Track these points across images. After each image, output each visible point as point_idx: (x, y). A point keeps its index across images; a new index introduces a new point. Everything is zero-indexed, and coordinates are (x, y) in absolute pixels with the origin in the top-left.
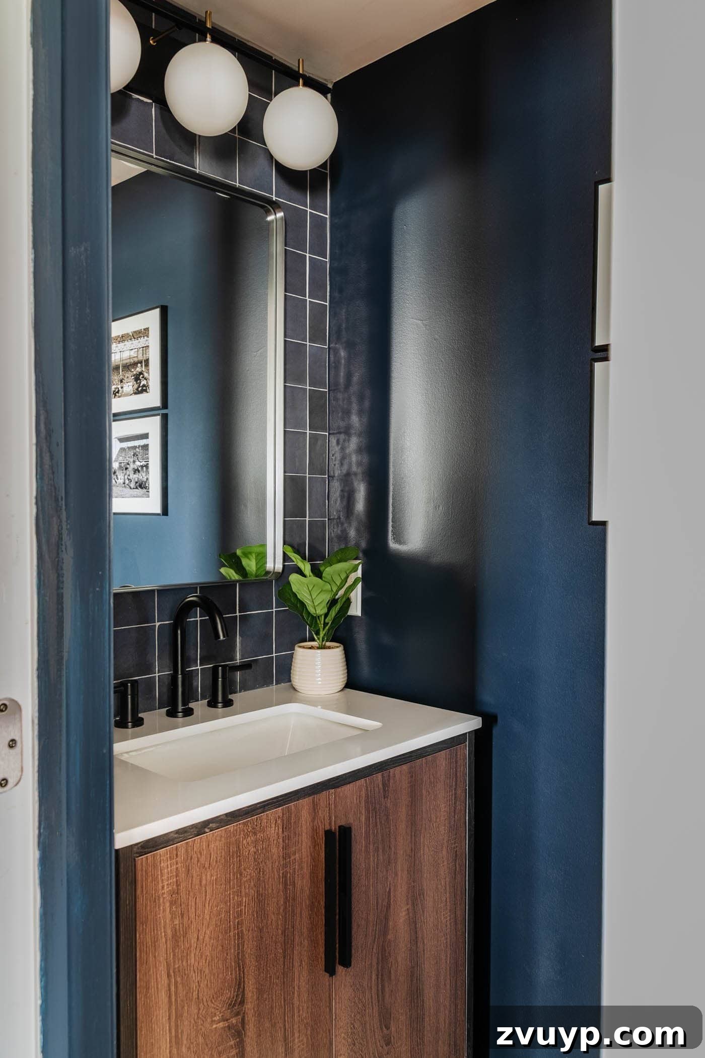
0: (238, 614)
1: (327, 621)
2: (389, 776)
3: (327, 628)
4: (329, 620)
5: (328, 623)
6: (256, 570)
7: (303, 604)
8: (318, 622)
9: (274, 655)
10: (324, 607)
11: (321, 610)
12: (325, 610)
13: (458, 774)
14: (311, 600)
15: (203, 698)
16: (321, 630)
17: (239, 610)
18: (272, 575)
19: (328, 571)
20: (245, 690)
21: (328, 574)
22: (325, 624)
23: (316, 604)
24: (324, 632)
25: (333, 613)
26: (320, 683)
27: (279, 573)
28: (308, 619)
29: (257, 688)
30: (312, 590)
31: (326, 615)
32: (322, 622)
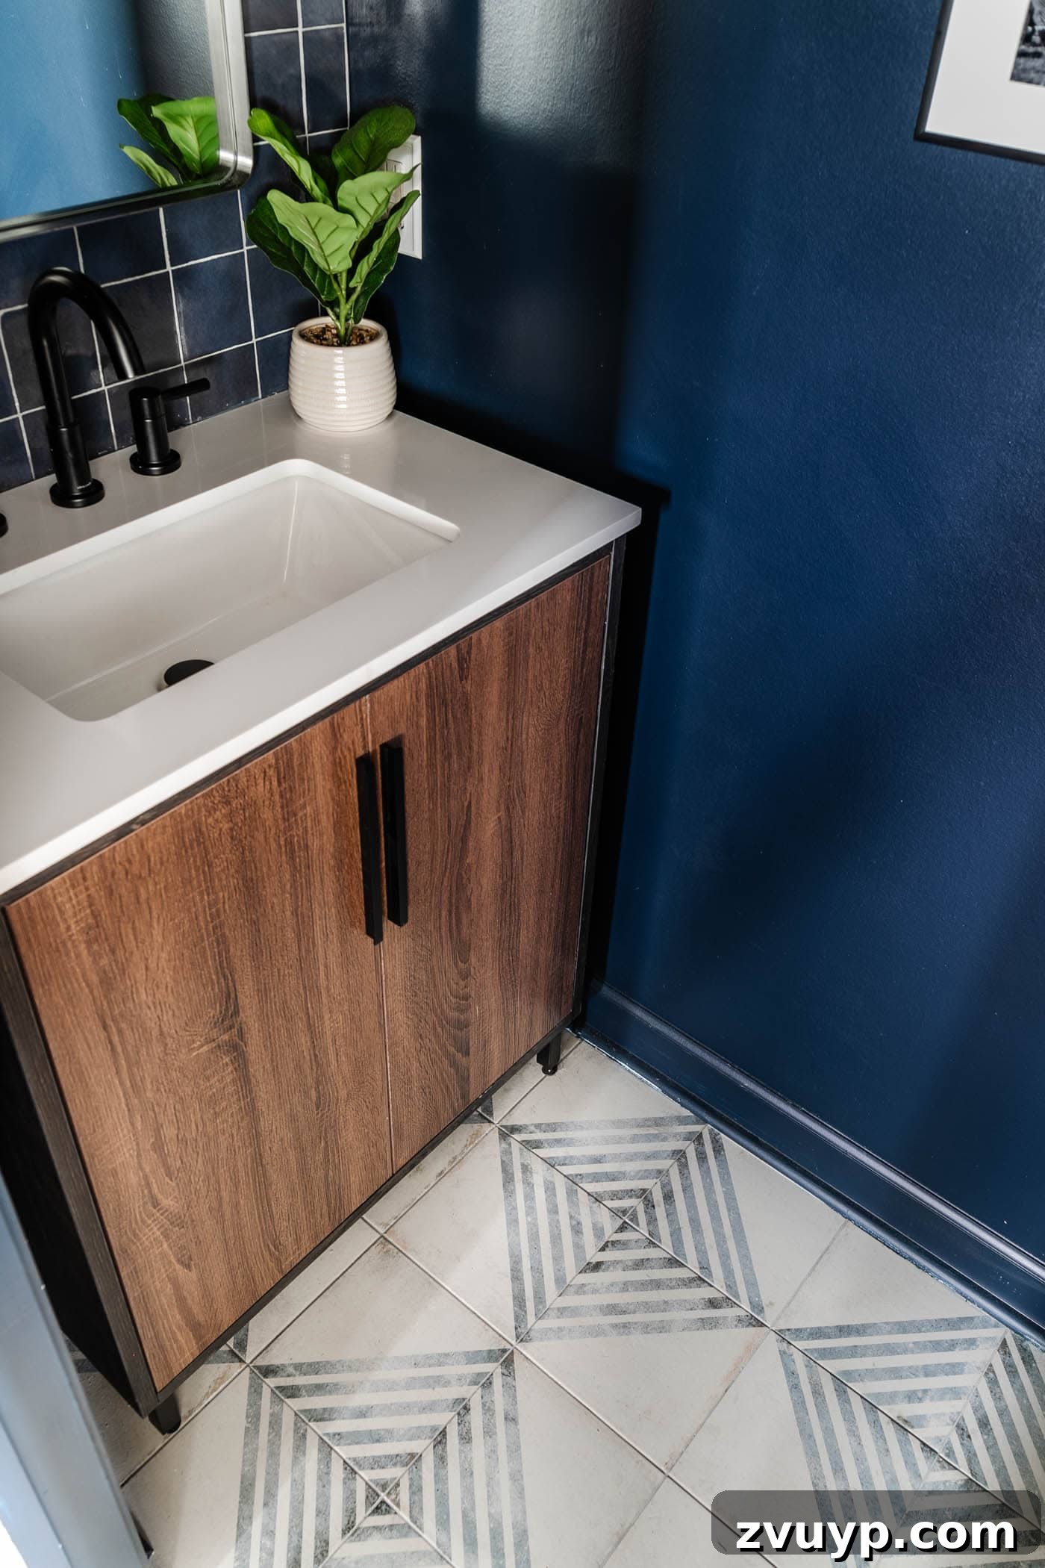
0: (169, 268)
1: (352, 284)
2: (470, 646)
3: (354, 297)
4: (357, 282)
5: (355, 289)
6: (200, 152)
7: (302, 249)
8: (335, 286)
9: (254, 341)
10: (344, 258)
11: (339, 264)
12: (348, 264)
13: (593, 607)
14: (317, 243)
15: (123, 443)
16: (342, 301)
17: (170, 259)
18: (233, 175)
19: (348, 190)
20: (205, 416)
21: (350, 194)
22: (350, 292)
23: (327, 253)
24: (348, 307)
25: (364, 267)
26: (344, 406)
27: (246, 175)
28: (314, 278)
29: (227, 409)
30: (316, 225)
31: (351, 273)
32: (343, 286)
